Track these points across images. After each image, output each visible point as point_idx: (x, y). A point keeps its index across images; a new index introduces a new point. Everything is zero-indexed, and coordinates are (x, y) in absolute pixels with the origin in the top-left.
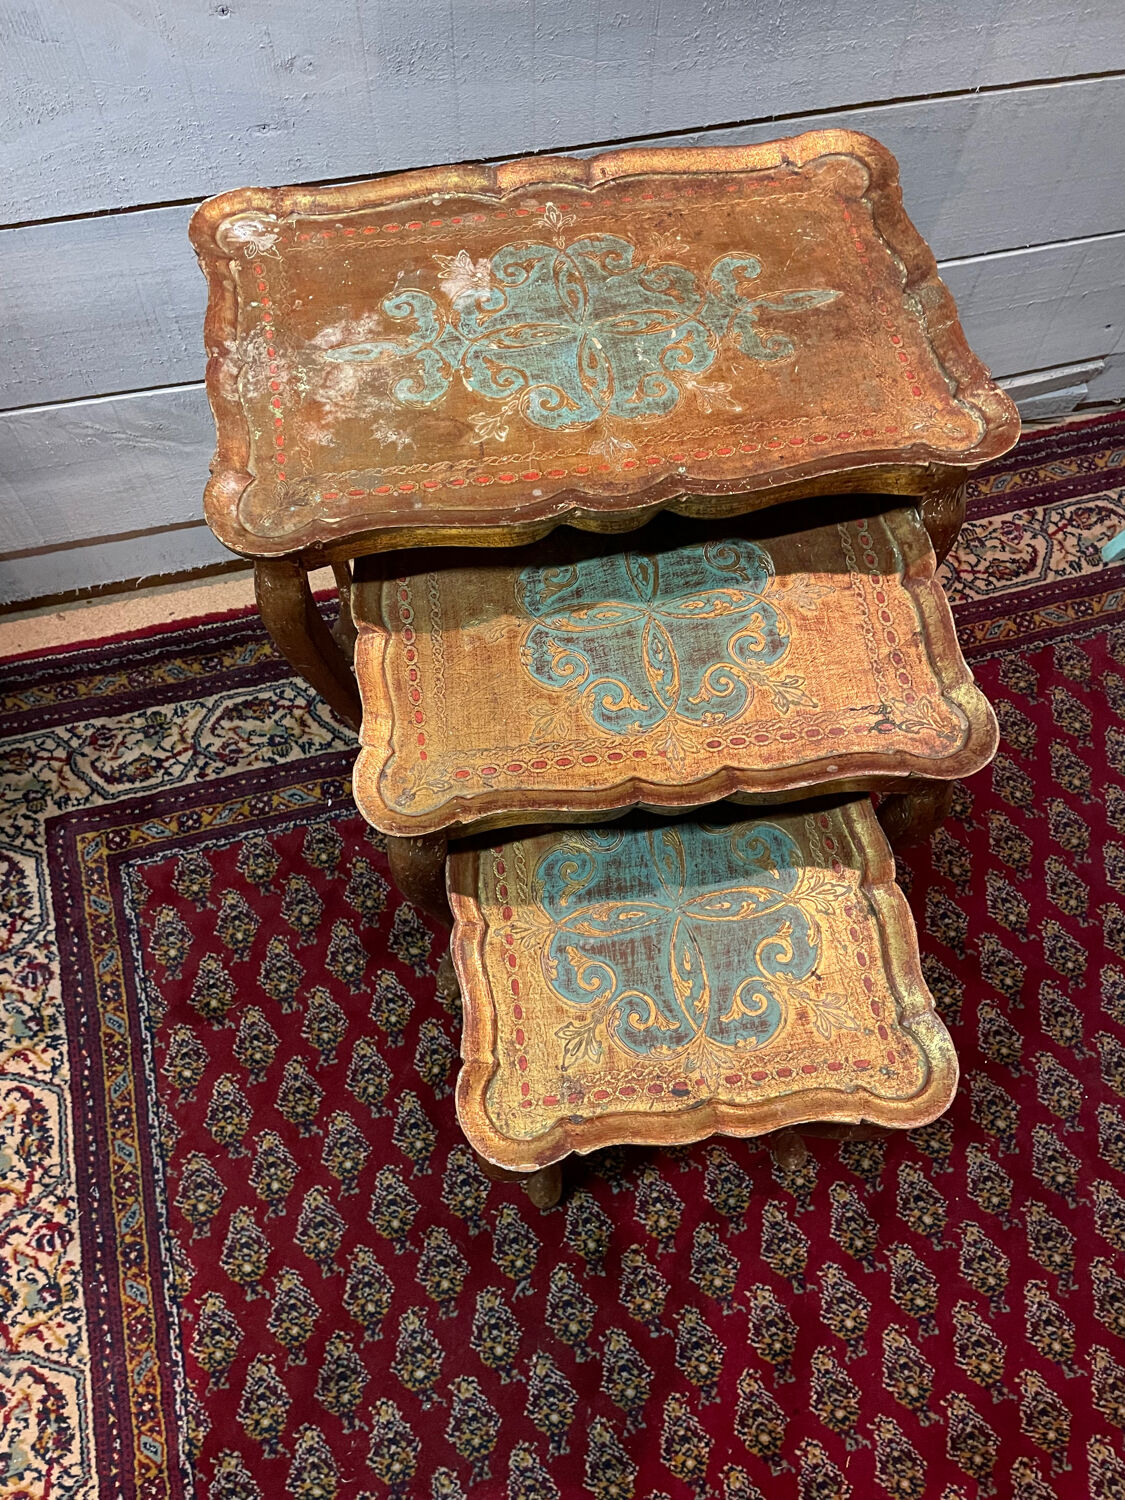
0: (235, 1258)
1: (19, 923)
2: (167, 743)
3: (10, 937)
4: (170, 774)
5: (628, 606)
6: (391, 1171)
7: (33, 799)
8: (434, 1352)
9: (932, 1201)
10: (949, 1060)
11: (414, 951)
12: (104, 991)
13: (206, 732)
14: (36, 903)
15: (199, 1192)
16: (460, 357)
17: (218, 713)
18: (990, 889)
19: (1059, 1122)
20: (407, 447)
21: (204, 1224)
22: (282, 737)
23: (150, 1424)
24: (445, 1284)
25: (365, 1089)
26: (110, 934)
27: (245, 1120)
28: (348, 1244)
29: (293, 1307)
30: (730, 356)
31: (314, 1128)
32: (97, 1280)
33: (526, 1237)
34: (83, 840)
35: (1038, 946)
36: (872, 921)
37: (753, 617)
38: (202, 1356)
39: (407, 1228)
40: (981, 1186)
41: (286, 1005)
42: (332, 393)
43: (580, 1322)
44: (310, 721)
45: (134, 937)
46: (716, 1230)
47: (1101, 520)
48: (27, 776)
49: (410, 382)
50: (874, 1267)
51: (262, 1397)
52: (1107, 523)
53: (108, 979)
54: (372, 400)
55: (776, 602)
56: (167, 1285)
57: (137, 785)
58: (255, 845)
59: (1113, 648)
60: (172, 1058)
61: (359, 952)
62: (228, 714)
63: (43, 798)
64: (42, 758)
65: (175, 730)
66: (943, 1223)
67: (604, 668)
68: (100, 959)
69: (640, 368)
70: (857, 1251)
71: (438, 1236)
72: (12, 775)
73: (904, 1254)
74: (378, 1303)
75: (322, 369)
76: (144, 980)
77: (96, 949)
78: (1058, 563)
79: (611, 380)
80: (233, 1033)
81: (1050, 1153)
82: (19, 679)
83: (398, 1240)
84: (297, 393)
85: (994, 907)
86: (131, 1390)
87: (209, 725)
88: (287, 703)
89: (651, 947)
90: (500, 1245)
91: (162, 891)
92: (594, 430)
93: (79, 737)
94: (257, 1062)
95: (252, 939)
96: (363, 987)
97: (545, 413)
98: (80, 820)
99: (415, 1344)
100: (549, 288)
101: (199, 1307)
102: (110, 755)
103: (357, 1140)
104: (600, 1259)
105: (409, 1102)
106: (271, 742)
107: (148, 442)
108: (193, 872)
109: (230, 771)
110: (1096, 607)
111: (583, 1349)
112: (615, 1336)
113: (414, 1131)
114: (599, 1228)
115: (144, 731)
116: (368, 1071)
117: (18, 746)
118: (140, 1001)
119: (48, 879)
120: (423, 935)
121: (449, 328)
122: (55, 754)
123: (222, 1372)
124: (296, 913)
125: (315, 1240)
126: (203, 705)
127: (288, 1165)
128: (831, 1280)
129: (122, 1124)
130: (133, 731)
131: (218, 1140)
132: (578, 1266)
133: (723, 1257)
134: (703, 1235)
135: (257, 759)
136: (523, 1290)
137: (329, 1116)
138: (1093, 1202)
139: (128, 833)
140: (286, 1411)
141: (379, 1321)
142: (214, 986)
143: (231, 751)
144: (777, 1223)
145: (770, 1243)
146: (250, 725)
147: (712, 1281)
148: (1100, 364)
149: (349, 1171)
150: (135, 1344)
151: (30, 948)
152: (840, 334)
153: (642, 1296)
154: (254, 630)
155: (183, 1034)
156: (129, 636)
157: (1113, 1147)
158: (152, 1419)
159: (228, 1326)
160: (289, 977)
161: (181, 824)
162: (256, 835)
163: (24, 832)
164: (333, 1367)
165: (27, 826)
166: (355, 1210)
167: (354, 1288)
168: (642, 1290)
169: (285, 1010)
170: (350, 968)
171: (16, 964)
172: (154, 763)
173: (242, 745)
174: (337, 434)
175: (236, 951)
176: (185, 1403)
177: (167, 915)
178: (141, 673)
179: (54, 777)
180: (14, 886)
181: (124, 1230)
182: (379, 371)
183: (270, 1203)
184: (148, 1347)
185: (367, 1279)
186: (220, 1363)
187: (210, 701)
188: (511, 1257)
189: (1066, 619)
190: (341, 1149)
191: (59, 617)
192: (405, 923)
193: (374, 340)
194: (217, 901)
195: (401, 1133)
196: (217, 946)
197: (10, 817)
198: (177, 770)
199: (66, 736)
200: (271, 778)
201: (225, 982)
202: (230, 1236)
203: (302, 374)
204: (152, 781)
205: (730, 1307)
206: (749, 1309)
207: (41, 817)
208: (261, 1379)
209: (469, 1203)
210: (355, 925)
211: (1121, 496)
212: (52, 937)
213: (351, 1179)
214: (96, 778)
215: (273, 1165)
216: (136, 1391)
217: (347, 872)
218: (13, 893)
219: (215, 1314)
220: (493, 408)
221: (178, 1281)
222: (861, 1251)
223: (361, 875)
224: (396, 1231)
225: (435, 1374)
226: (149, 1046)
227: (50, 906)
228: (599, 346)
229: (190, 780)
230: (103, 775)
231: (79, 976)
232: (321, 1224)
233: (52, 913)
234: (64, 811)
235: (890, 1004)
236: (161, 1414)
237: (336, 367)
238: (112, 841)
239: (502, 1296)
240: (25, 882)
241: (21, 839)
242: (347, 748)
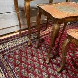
62: (11, 43)
65: (6, 45)
90: (57, 75)
94: (25, 67)
95: (20, 58)
103: (39, 71)
104: (66, 72)
109: (13, 47)
115: (3, 46)
118: (10, 66)
126: (8, 43)
127: (33, 75)
131: (24, 76)
137: (35, 70)
149: (39, 74)
155: (16, 67)
161: (9, 51)
194: (15, 56)
196: (17, 59)
210: (29, 54)
226: (13, 70)
229: (9, 48)
231: (3, 66)
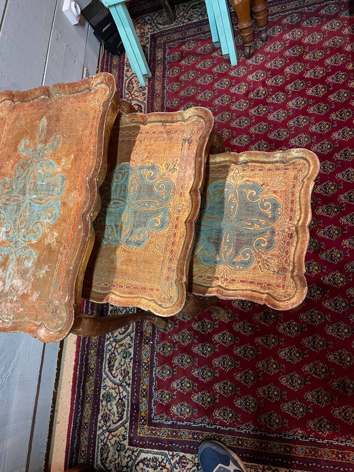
0: (297, 413)
1: (163, 464)
2: (114, 395)
3: (166, 468)
4: (126, 396)
5: (125, 211)
6: (280, 352)
7: (120, 448)
8: (342, 352)
9: (327, 185)
10: (300, 151)
11: (209, 326)
12: (194, 439)
13: (114, 380)
14: (157, 456)
15: (272, 420)
16: (23, 242)
17: (109, 374)
18: (236, 144)
19: (312, 142)
20: (49, 267)
21: (283, 421)
22: (124, 354)
23: (346, 456)
24: (321, 343)
25: (251, 354)
26: (175, 432)
27: (251, 398)
28: (301, 373)
29: (318, 396)
30: (53, 156)
31: (260, 375)
32: (294, 464)
33: (311, 313)
34: (140, 433)
35: (257, 135)
36: (249, 164)
37: (142, 173)
38: (327, 433)
39: (300, 351)
40: (326, 170)
41: (216, 375)
42: (20, 289)
43: (342, 302)
44: (122, 343)
45: (179, 423)
46: (322, 252)
47: (132, 83)
48: (111, 448)
49: (26, 261)
50: (344, 207)
51: (345, 414)
52: (134, 82)
53: (191, 436)
54: (28, 276)
55: (139, 164)
56: (301, 439)
57: (126, 409)
58: (159, 372)
59: (172, 90)
60: (224, 419)
61: (205, 345)
62: (110, 370)
63: (121, 445)
64: (107, 441)
65: (111, 391)
66: (335, 184)
67: (145, 223)
68: (183, 437)
69: (48, 184)
70: (338, 211)
71: (305, 341)
72: (109, 454)
73: (342, 197)
74: (323, 368)
75: (11, 290)
76: (194, 423)
77: (179, 438)
78: (141, 99)
79: (49, 194)
80: (221, 396)
81: (320, 148)
82: (76, 443)
83: (303, 355)
84: (16, 301)
85: (242, 144)
86: (334, 460)
87: (112, 378)
88: (113, 349)
89: (240, 234)
90: (312, 322)
91: (165, 409)
92: (64, 204)
93: (103, 426)
94: (233, 389)
95: (190, 381)
96: (216, 346)
97: (52, 219)
98: (132, 433)
99: (339, 358)
100: (9, 208)
101: (311, 430)
102: (112, 416)
103: (267, 361)
104: (324, 291)
105: (259, 340)
106: (125, 358)
107: (9, 371)
108: (162, 396)
109: (131, 375)
110: (158, 92)
111: (351, 303)
112: (349, 292)
113: (269, 341)
114: (314, 288)
115: (108, 402)
116: (245, 351)
117: (99, 449)
118: (201, 426)
119: (150, 450)
120: (204, 322)
121: (11, 244)
122: (106, 436)
123: (334, 427)
124: (186, 363)
125: (297, 384)
126: (105, 379)
127: (270, 387)
128: (345, 221)
129: (242, 443)
130: (106, 406)
131: (256, 410)
132: (324, 298)
133: (331, 252)
134: (323, 256)
135: (129, 364)
136: (329, 318)
137: (257, 369)
138: (338, 139)
139: (142, 416)
140: (352, 407)
141: (329, 368)
142: (203, 398)
143: (124, 373)
144: (324, 233)
145: (330, 236)
146: (117, 364)
147: (338, 257)
148: (85, 69)
149: (277, 366)
150: (318, 455)
151: (172, 462)
152: (58, 120)
153: (338, 280)
154: (84, 354)
155: (216, 413)
156: (72, 399)
157: (323, 130)
158: (345, 455)
159: (319, 421)
160: (207, 371)
161: (144, 396)
162: (155, 371)
163: (131, 454)
164: (340, 388)
165: (129, 453)
166: (290, 368)
167: (316, 374)
168: (336, 280)
169: (217, 375)
170: (209, 349)
171: (177, 468)
172: (120, 401)
173: (123, 368)
174: (36, 290)
175: (193, 388)
176: (342, 442)
177: (174, 409)
178: (87, 398)
179: (115, 439)
180: (149, 462)
181: (279, 450)
182: (18, 271)
183: (281, 396)
184: (320, 451)
185: (314, 369)
186: (331, 427)
187: (104, 376)
188: (317, 319)
189: (159, 101)
190: (269, 367)
191: (58, 423)
192: (199, 327)
193: (7, 270)
194: (174, 390)
195: (268, 346)
196: (189, 394)
197: (124, 458)
198: (125, 393)
199: (101, 431)
200: (137, 361)
201: (203, 394)
202: (289, 413)
203: (9, 298)
204: (126, 403)
205: (347, 254)
206: (349, 248)
207: (127, 447)
208: (339, 413)
209: (296, 329)
210: (195, 344)
211: (127, 76)
212: (171, 453)
213: (280, 366)
214: (119, 423)
215: (269, 392)
216: (334, 459)
217: (177, 342)
218: (151, 464)
219: (314, 425)
220: (45, 236)
221: (301, 435)
222: (338, 210)
223: (179, 338)
224: (300, 355)
225: (350, 354)
226: (218, 426)
227: (160, 451)
228: (36, 196)
229: (129, 389)
230: (119, 420)
231: (187, 446)
232: (292, 380)
233: (162, 451)
234: (128, 438)
235: (277, 165)
236: (344, 451)
237: (12, 286)
238: (143, 423)
239: (329, 325)
240: (148, 458)
241: (133, 456)
242: (135, 332)
